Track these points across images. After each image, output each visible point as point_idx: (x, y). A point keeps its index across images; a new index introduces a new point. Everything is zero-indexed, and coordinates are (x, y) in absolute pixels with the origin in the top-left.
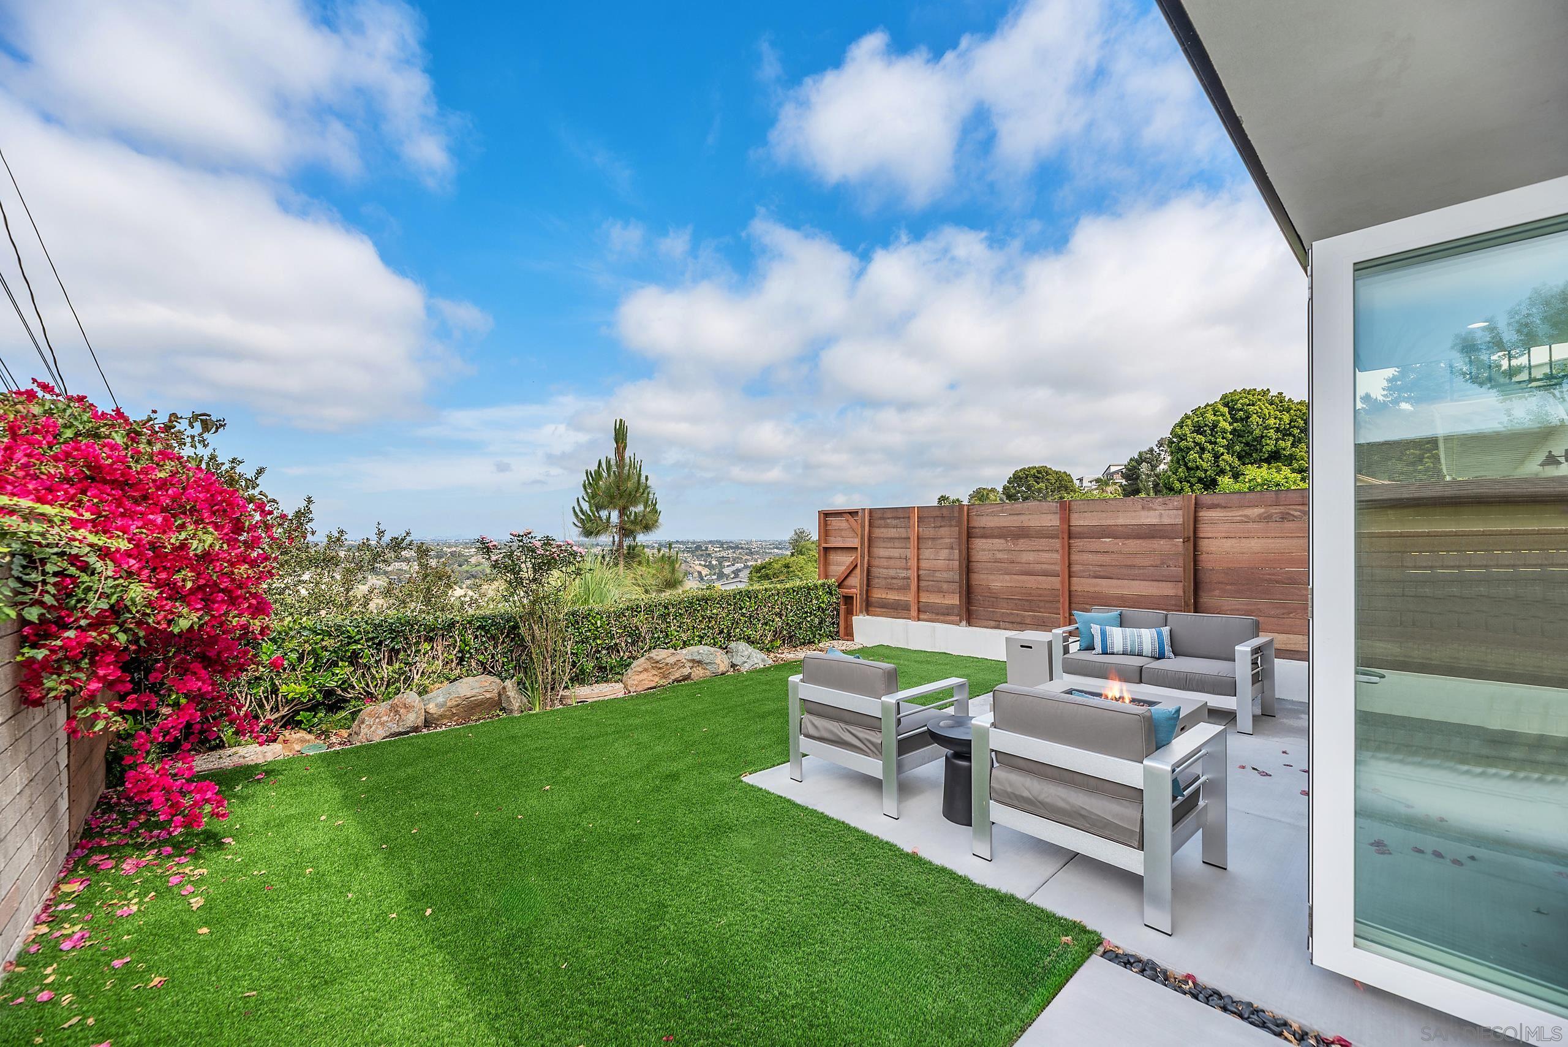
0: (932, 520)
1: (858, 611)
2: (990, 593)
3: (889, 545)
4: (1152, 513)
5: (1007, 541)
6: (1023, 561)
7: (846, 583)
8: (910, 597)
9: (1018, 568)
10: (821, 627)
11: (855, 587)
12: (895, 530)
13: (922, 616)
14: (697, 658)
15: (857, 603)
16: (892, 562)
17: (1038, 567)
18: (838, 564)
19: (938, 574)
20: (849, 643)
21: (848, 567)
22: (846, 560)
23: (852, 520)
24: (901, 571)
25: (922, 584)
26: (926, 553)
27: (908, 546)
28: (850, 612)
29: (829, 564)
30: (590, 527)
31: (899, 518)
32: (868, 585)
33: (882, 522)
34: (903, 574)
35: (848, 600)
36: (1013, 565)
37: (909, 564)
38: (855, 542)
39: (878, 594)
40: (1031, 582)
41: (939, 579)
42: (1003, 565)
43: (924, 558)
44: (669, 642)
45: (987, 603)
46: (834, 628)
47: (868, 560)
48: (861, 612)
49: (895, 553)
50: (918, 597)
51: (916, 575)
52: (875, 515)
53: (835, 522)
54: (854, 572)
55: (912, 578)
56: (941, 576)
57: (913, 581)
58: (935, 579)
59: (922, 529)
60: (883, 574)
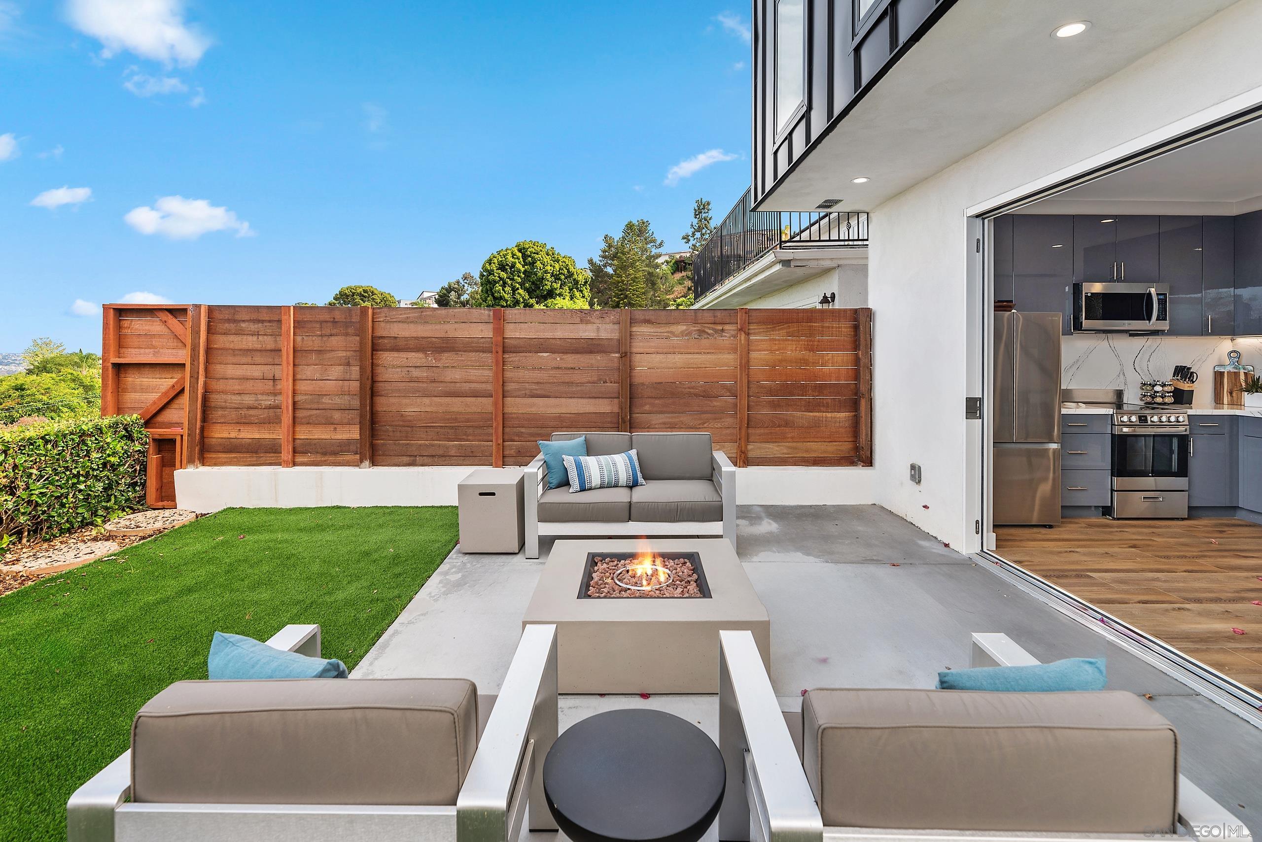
0: (318, 326)
1: (185, 461)
2: (403, 421)
3: (244, 360)
4: (589, 326)
5: (427, 356)
6: (448, 379)
7: (160, 419)
8: (280, 434)
9: (441, 388)
10: (109, 496)
11: (179, 425)
12: (255, 338)
13: (299, 459)
15: (182, 449)
16: (249, 385)
17: (466, 387)
18: (144, 390)
19: (325, 400)
20: (167, 513)
21: (165, 394)
22: (164, 383)
23: (172, 321)
24: (264, 397)
25: (300, 414)
26: (307, 371)
27: (276, 362)
28: (168, 464)
29: (125, 390)
31: (263, 321)
32: (204, 419)
33: (232, 326)
34: (269, 401)
35: (165, 445)
36: (434, 385)
37: (279, 387)
38: (182, 355)
39: (220, 433)
40: (457, 405)
41: (327, 407)
42: (421, 385)
43: (304, 377)
45: (398, 434)
46: (135, 491)
47: (205, 383)
48: (191, 461)
49: (256, 371)
50: (294, 432)
51: (290, 401)
52: (217, 315)
53: (136, 325)
54: (177, 401)
55: (284, 407)
56: (330, 401)
57: (285, 411)
58: (321, 406)
59: (301, 337)
60: (231, 403)
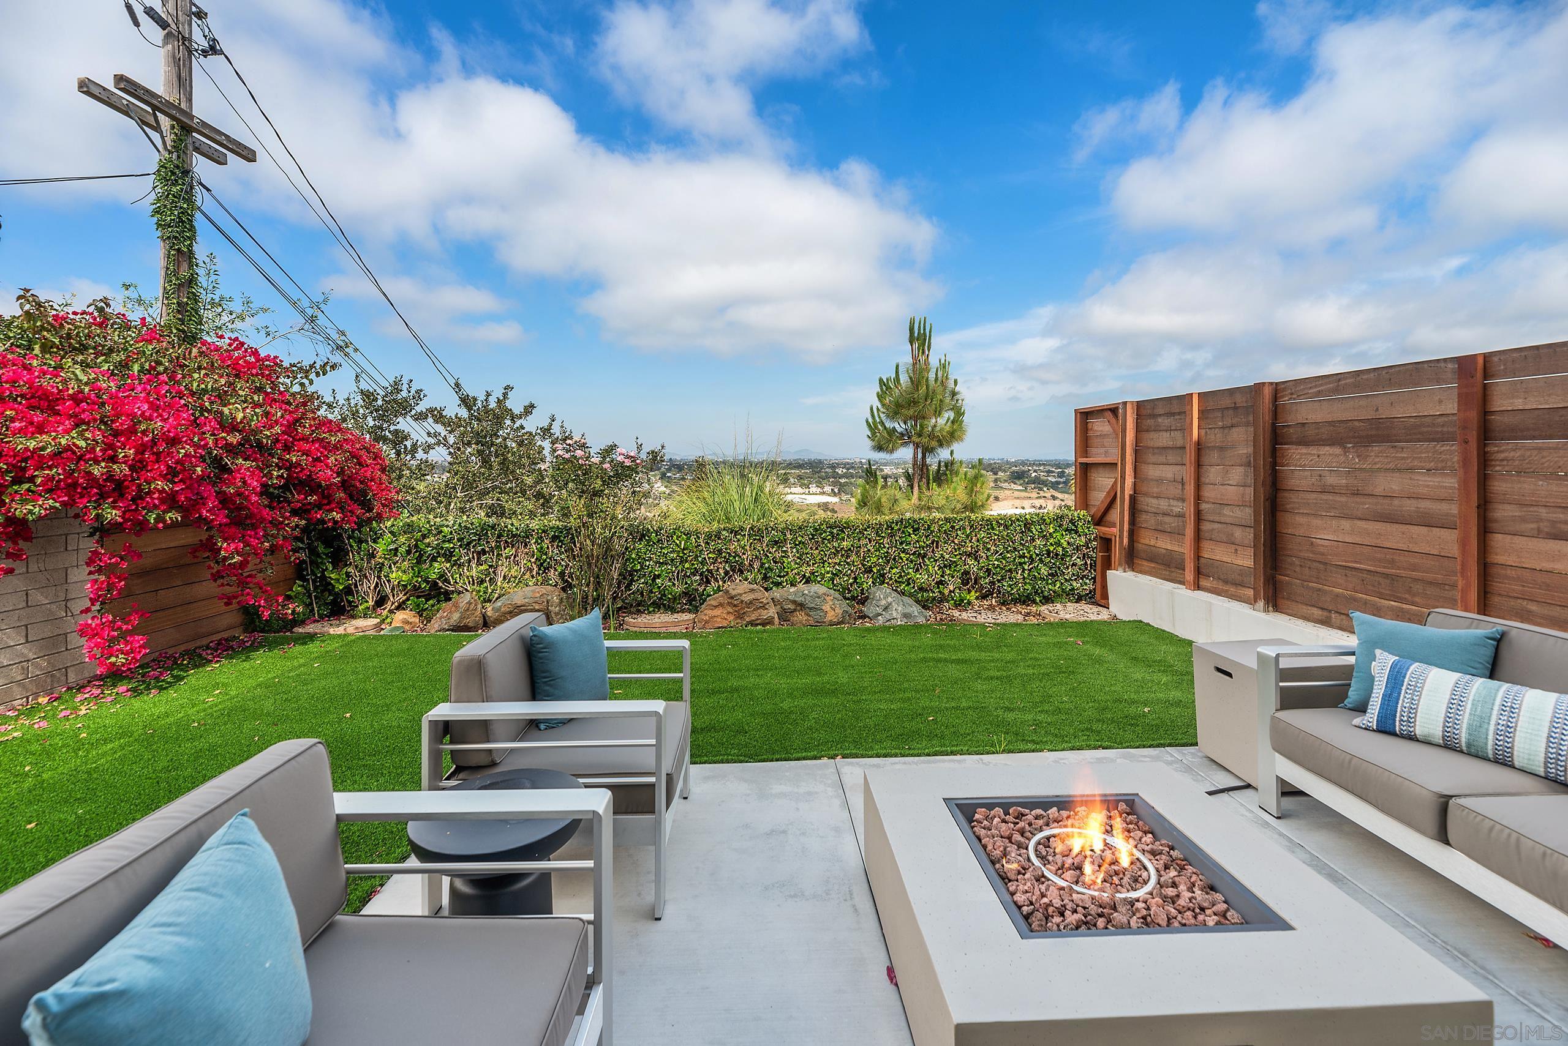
0: (1219, 414)
1: (1117, 563)
2: (1313, 552)
3: (1162, 459)
5: (1346, 450)
6: (1379, 491)
7: (1105, 518)
8: (1185, 548)
9: (1367, 505)
11: (1114, 525)
12: (1167, 434)
13: (1204, 583)
14: (799, 599)
15: (1117, 553)
16: (1164, 489)
17: (1410, 506)
18: (1098, 488)
19: (1227, 511)
20: (1102, 610)
21: (1107, 494)
22: (1106, 482)
23: (1111, 420)
24: (1173, 503)
25: (1203, 526)
26: (1209, 473)
27: (1184, 461)
28: (1107, 564)
29: (1089, 488)
30: (884, 441)
31: (1173, 414)
32: (1133, 524)
33: (1154, 422)
34: (1178, 508)
35: (1105, 545)
36: (1358, 499)
37: (1185, 491)
38: (1114, 455)
39: (1148, 540)
40: (1394, 536)
41: (1228, 520)
42: (1338, 498)
44: (784, 576)
45: (1307, 571)
46: (1086, 584)
47: (1132, 484)
48: (1120, 564)
49: (1170, 472)
50: (1197, 548)
51: (1194, 510)
52: (1141, 411)
53: (1095, 427)
54: (1115, 502)
55: (1187, 515)
56: (1231, 514)
57: (1188, 521)
58: (1223, 519)
59: (1204, 431)
60: (1151, 507)
